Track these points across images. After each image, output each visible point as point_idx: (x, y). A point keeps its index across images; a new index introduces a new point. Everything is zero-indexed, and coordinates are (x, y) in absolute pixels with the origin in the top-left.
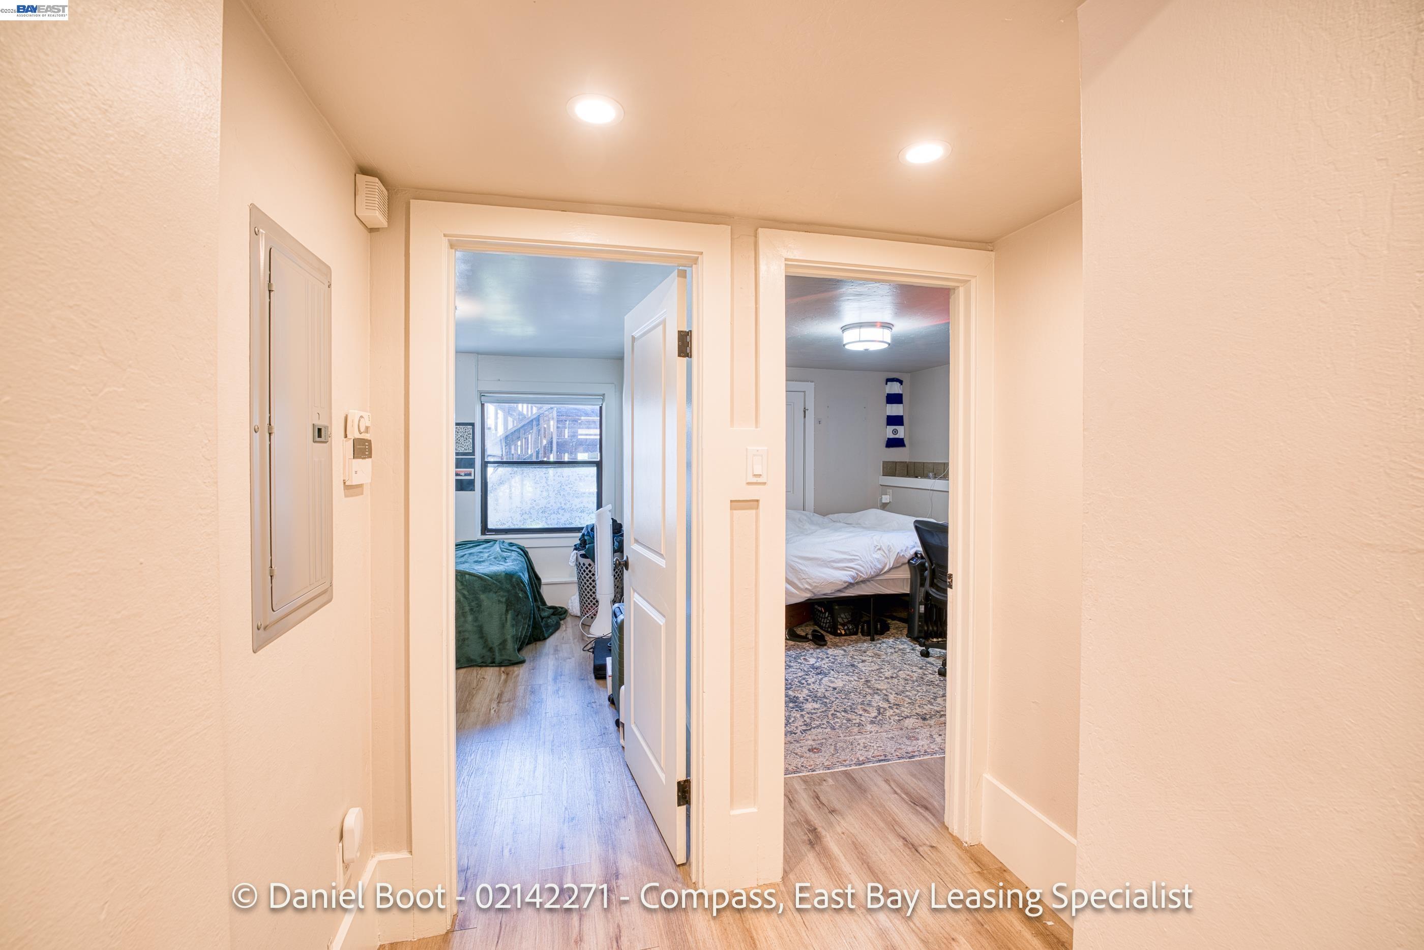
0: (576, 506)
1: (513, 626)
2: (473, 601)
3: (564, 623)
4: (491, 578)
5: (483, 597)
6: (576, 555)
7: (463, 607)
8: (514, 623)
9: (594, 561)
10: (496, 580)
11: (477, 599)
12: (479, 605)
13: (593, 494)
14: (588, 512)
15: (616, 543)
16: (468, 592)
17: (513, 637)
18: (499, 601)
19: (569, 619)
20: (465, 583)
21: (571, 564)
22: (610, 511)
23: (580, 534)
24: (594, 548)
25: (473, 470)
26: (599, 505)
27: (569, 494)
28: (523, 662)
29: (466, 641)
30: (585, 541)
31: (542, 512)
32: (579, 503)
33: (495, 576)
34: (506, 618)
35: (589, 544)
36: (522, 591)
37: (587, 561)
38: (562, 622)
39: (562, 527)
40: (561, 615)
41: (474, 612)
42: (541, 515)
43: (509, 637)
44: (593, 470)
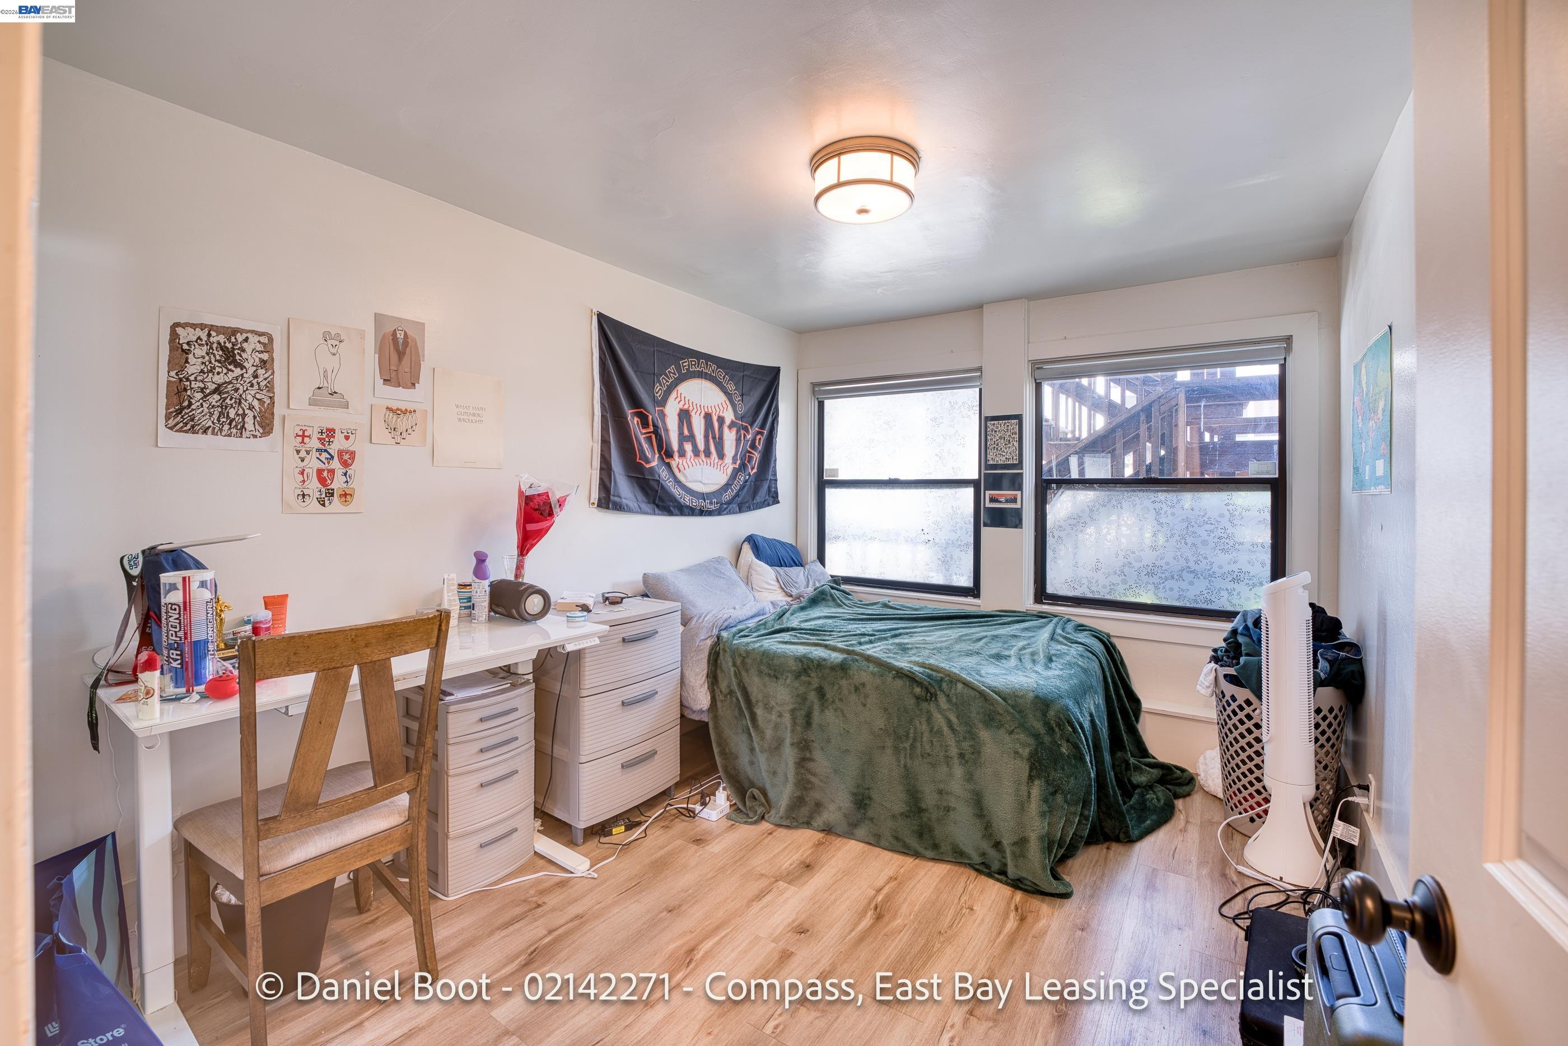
0: (1220, 567)
1: (1043, 815)
2: (965, 738)
3: (1184, 806)
4: (1004, 699)
5: (984, 734)
6: (1213, 674)
7: (947, 746)
8: (1046, 808)
9: (1259, 697)
10: (1013, 707)
11: (972, 736)
12: (977, 752)
13: (1264, 547)
14: (1251, 582)
15: (1323, 664)
16: (958, 718)
17: (1041, 838)
18: (1016, 753)
19: (1197, 798)
20: (954, 700)
21: (1203, 691)
22: (1305, 587)
23: (1228, 626)
24: (1260, 668)
25: (1019, 493)
26: (1278, 570)
27: (1205, 543)
28: (1066, 896)
29: (952, 812)
30: (1239, 645)
31: (1148, 574)
32: (1229, 563)
33: (1012, 699)
34: (1029, 793)
35: (1247, 655)
36: (1068, 741)
37: (1243, 694)
38: (1179, 804)
39: (1188, 605)
40: (1180, 785)
41: (967, 762)
42: (1145, 578)
43: (1033, 837)
44: (1264, 498)
